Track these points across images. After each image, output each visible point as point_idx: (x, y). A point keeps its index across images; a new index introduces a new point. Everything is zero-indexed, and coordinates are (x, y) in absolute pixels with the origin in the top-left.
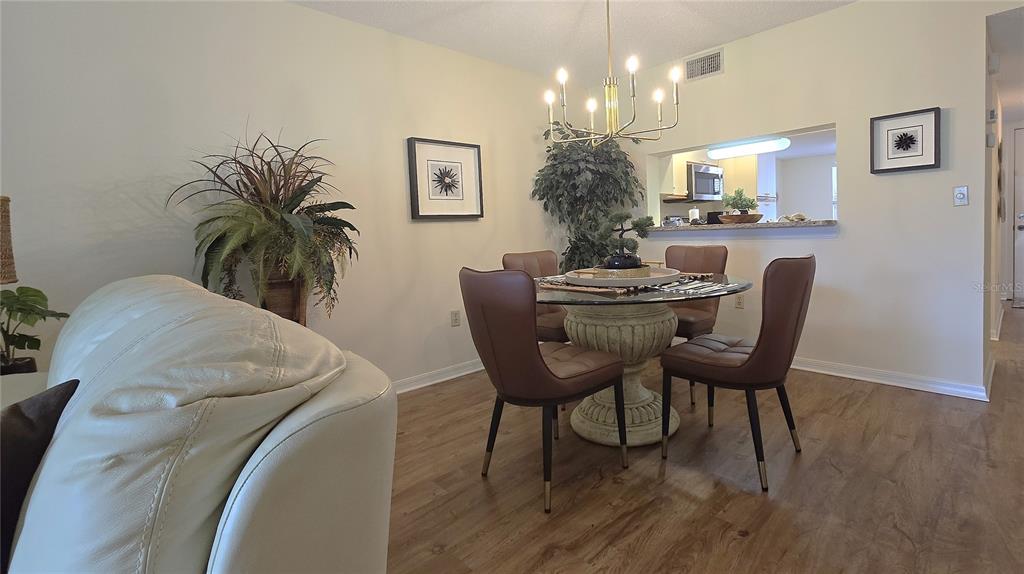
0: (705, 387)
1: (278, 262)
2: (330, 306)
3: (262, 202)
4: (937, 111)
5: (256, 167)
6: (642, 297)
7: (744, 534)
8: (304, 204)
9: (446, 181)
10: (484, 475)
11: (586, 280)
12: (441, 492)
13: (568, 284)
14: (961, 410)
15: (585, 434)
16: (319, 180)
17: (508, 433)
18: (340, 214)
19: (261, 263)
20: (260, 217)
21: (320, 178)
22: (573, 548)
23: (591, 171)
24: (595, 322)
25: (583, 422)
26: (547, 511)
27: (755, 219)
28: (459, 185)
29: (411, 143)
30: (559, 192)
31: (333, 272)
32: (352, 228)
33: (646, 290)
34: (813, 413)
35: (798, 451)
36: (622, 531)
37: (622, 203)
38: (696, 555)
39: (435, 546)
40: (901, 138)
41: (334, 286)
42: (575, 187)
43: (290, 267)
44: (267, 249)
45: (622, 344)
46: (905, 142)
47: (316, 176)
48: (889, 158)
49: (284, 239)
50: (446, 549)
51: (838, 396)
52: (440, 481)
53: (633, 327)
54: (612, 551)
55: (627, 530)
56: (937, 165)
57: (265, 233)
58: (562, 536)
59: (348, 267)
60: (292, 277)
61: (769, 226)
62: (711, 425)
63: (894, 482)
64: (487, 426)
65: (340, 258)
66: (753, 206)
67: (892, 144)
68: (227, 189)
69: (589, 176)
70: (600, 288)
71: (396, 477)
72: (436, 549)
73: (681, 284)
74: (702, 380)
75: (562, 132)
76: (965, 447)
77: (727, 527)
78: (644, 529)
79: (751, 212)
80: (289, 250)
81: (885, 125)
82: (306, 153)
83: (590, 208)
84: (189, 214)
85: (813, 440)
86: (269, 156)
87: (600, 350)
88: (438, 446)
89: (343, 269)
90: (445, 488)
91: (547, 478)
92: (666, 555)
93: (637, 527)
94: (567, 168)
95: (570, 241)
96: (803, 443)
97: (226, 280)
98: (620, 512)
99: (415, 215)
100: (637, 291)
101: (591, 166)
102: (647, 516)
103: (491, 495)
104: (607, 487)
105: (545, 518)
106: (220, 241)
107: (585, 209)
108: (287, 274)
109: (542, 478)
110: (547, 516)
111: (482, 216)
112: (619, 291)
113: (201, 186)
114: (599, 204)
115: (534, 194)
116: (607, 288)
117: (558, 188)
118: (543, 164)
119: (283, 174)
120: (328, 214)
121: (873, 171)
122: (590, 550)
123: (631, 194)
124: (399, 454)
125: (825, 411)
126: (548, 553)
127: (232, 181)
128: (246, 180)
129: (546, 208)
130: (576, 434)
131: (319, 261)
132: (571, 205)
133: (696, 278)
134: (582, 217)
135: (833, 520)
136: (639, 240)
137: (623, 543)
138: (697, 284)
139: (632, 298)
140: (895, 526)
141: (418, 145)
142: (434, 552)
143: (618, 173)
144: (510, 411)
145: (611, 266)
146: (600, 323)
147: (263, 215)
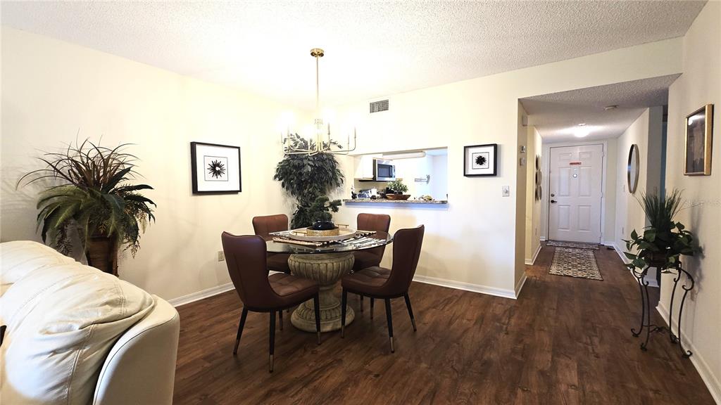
0: (369, 299)
1: (99, 225)
2: (134, 251)
3: (87, 185)
4: (495, 146)
5: (83, 162)
6: (331, 247)
7: (377, 376)
8: (118, 186)
9: (216, 169)
10: (235, 353)
11: (301, 237)
12: (207, 365)
13: (290, 239)
14: (502, 304)
15: (298, 327)
16: (128, 170)
17: (252, 328)
18: (143, 192)
19: (87, 226)
20: (86, 195)
21: (130, 168)
22: (284, 390)
23: (311, 166)
24: (305, 261)
25: (298, 319)
26: (271, 372)
27: (406, 198)
28: (225, 172)
29: (193, 146)
30: (291, 177)
31: (137, 229)
32: (151, 203)
33: (334, 243)
34: (428, 309)
35: (415, 330)
36: (312, 379)
37: (331, 184)
38: (349, 389)
39: (202, 396)
40: (478, 158)
41: (138, 238)
42: (301, 174)
43: (107, 228)
44: (91, 216)
45: (320, 273)
46: (481, 161)
47: (126, 167)
48: (474, 168)
49: (104, 211)
50: (209, 397)
51: (443, 299)
52: (206, 358)
53: (327, 264)
54: (305, 390)
55: (315, 378)
56: (495, 174)
57: (89, 206)
58: (277, 385)
59: (148, 227)
60: (109, 235)
61: (412, 203)
62: (372, 318)
63: (458, 344)
64: (238, 324)
65: (142, 220)
66: (405, 190)
67: (475, 161)
68: (61, 176)
69: (309, 169)
70: (308, 242)
71: (179, 357)
72: (203, 397)
73: (356, 239)
74: (368, 296)
75: (294, 140)
76: (498, 324)
77: (370, 372)
78: (325, 377)
79: (404, 193)
80: (107, 217)
81: (471, 151)
82: (119, 151)
83: (310, 187)
84: (33, 192)
85: (425, 324)
86: (93, 154)
87: (309, 278)
88: (206, 337)
89: (144, 228)
90: (210, 362)
91: (272, 353)
92: (334, 391)
93: (320, 377)
94: (296, 162)
95: (298, 207)
96: (418, 326)
97: (60, 236)
98: (313, 369)
99: (195, 191)
100: (328, 244)
101: (311, 163)
102: (327, 370)
103: (239, 365)
104: (307, 356)
105: (269, 375)
106: (56, 212)
107: (308, 187)
108: (105, 233)
109: (269, 354)
110: (271, 374)
111: (240, 191)
112: (318, 245)
113: (42, 174)
114: (316, 185)
115: (275, 177)
116: (312, 242)
117: (290, 174)
118: (281, 158)
119: (102, 165)
120: (135, 192)
121: (465, 175)
122: (292, 391)
123: (336, 179)
124: (181, 344)
125: (434, 308)
126: (268, 395)
127: (65, 171)
128: (75, 169)
129: (283, 186)
130: (294, 326)
131: (128, 225)
132: (298, 184)
133: (365, 235)
134: (306, 191)
135: (424, 365)
136: (332, 213)
137: (311, 386)
138: (364, 239)
139: (326, 248)
140: (452, 367)
141: (198, 147)
142: (201, 399)
143: (328, 167)
144: (251, 316)
145: (316, 228)
146: (308, 262)
147: (89, 195)
